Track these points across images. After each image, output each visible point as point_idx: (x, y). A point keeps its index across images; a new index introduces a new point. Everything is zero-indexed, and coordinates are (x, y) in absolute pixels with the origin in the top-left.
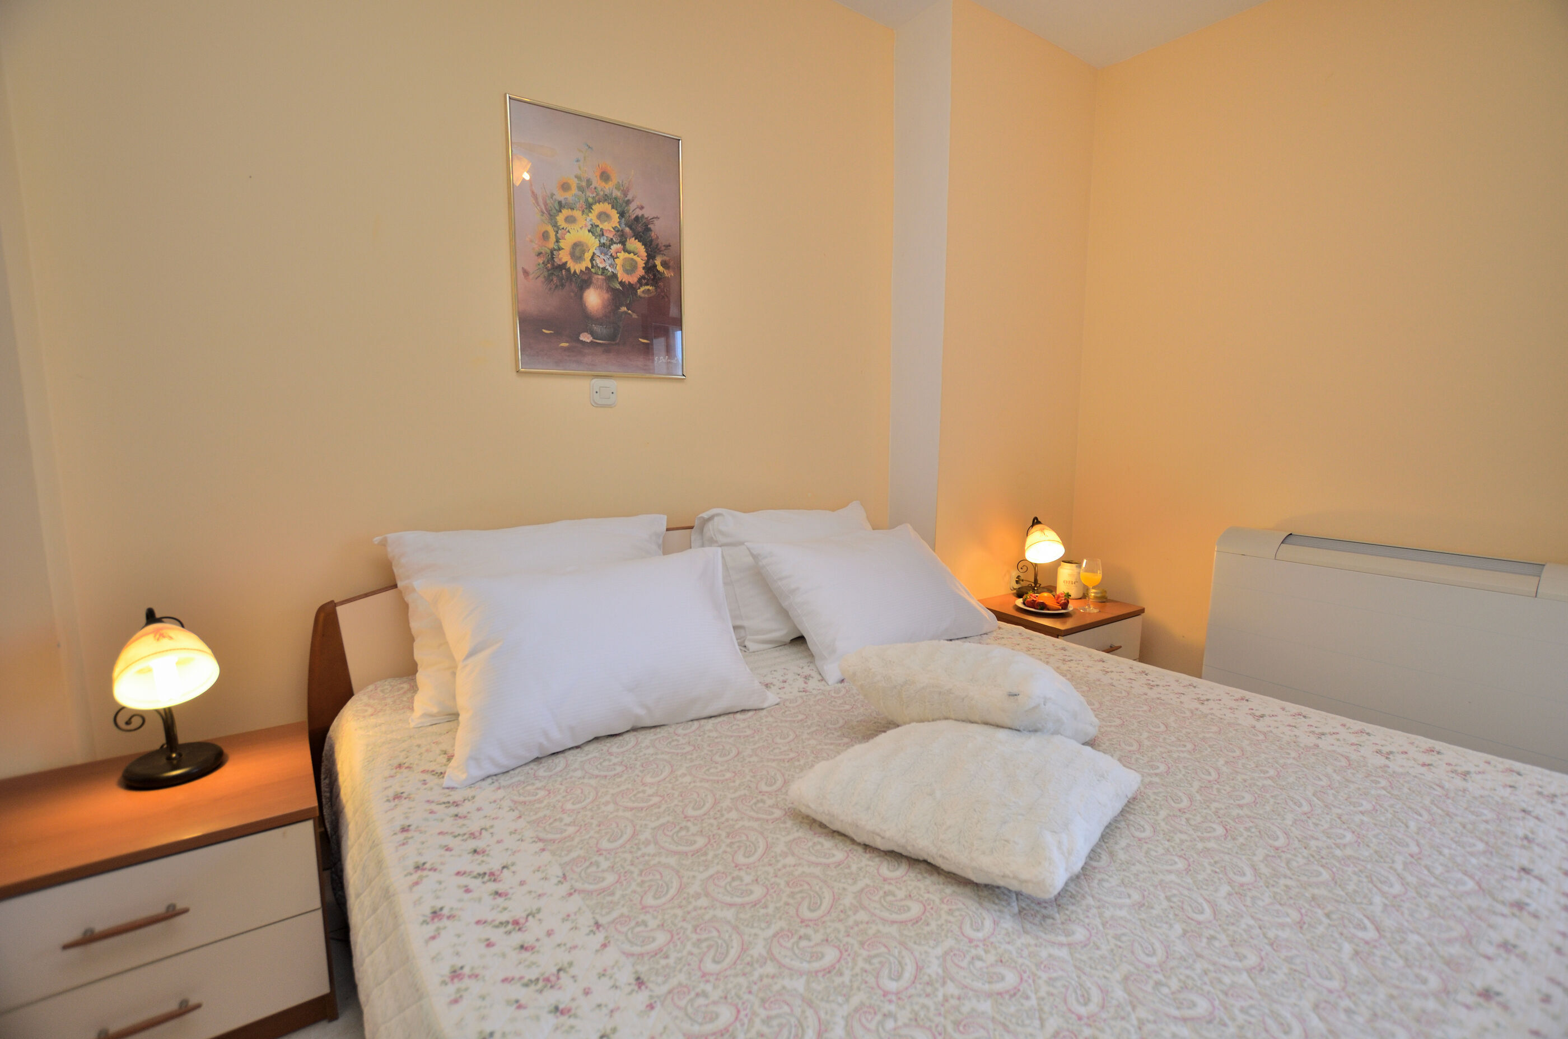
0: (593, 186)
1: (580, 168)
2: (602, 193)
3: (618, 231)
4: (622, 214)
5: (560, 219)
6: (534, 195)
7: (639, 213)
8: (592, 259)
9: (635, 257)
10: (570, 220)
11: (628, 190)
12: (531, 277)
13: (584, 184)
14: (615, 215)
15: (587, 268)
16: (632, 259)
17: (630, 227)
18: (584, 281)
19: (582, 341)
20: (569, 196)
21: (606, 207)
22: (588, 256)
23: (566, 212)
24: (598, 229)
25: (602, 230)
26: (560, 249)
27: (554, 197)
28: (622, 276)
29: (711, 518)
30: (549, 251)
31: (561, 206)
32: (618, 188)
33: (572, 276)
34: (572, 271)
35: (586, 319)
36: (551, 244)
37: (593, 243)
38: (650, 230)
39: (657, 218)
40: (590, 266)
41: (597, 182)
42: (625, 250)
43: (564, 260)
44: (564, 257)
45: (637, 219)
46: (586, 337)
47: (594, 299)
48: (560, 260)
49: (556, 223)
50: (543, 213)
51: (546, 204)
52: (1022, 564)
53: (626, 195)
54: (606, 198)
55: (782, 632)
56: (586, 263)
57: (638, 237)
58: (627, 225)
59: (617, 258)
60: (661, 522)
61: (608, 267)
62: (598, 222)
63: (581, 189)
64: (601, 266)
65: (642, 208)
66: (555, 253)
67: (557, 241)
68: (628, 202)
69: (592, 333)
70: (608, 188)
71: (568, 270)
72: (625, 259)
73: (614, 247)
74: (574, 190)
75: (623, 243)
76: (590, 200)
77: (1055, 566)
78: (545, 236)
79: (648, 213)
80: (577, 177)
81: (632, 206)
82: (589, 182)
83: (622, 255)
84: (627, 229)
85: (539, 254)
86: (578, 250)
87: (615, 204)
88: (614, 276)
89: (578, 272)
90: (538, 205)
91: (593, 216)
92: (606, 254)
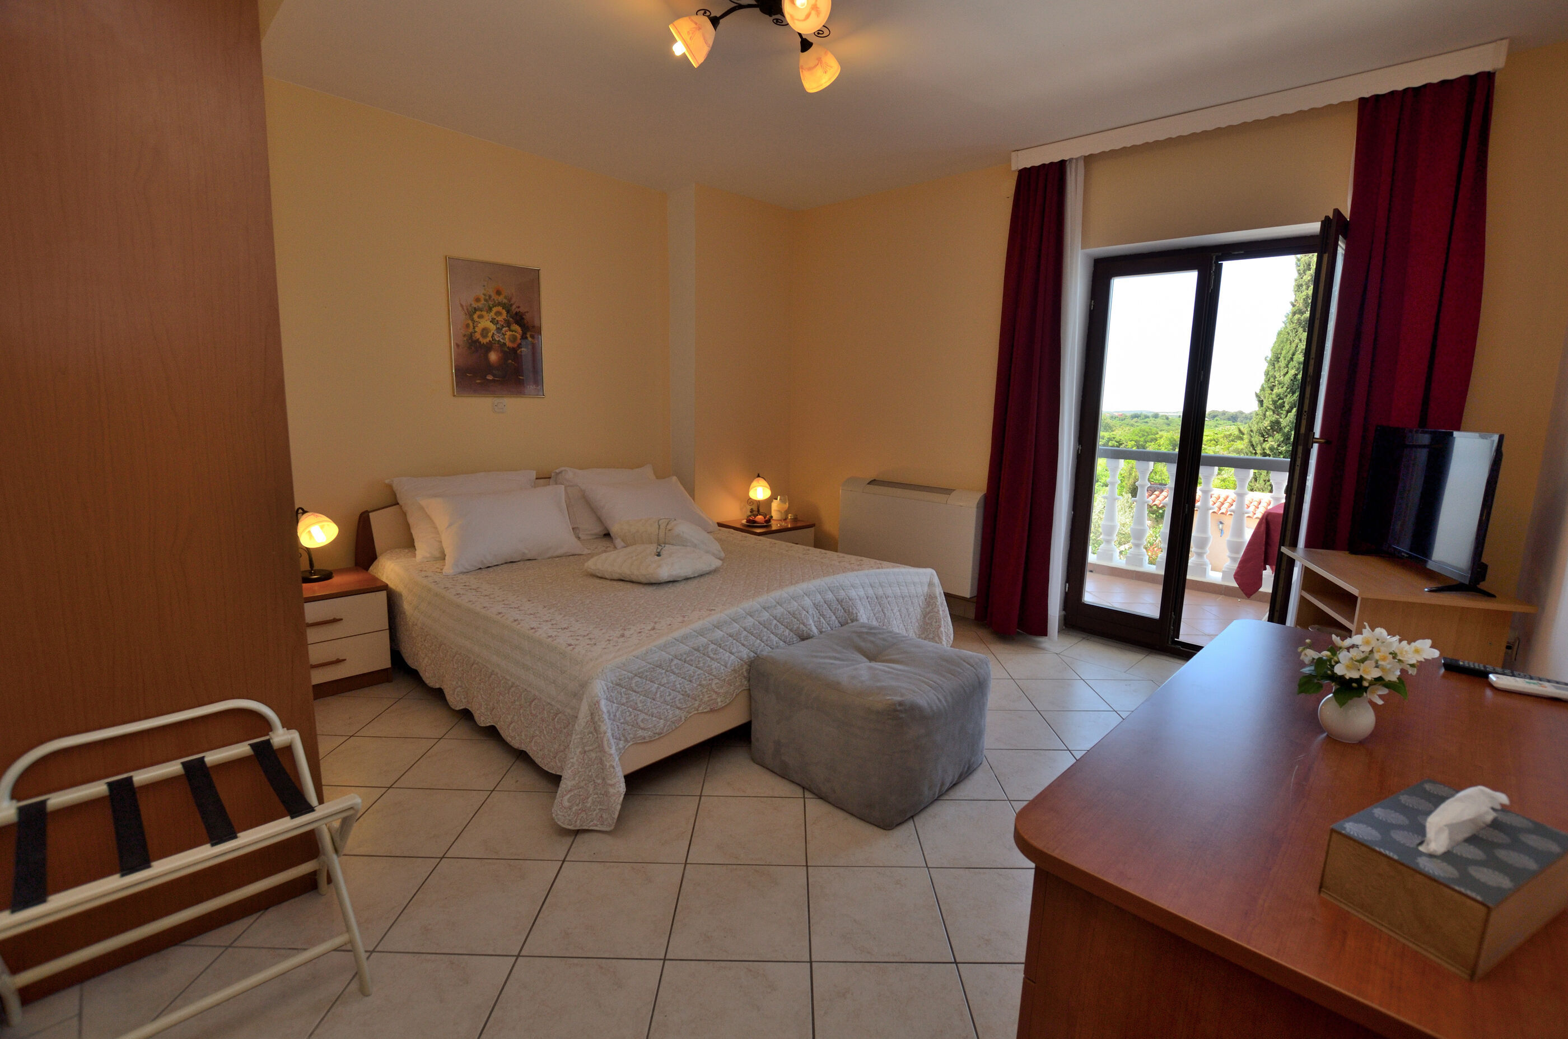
0: (492, 299)
1: (485, 290)
2: (497, 302)
3: (506, 321)
4: (508, 312)
5: (475, 317)
6: (462, 306)
7: (518, 310)
8: (492, 337)
9: (516, 334)
10: (481, 317)
11: (511, 298)
12: (460, 347)
13: (487, 298)
14: (504, 312)
15: (490, 341)
16: (514, 335)
17: (513, 318)
18: (488, 348)
19: (488, 379)
20: (479, 305)
21: (500, 308)
22: (490, 334)
23: (478, 313)
24: (495, 320)
25: (497, 321)
26: (475, 332)
27: (472, 306)
28: (509, 344)
29: (561, 472)
30: (469, 333)
31: (476, 310)
32: (505, 298)
33: (482, 346)
34: (482, 343)
35: (489, 368)
36: (471, 330)
37: (493, 327)
38: (523, 319)
39: (527, 312)
40: (491, 340)
41: (494, 296)
42: (510, 330)
43: (477, 338)
44: (478, 336)
45: (516, 313)
46: (490, 377)
47: (493, 357)
48: (476, 337)
49: (473, 319)
50: (466, 314)
51: (467, 309)
52: (751, 501)
53: (510, 302)
54: (499, 304)
55: (598, 530)
56: (489, 338)
57: (517, 323)
58: (511, 317)
59: (506, 334)
60: (533, 474)
61: (501, 340)
62: (495, 317)
63: (486, 300)
64: (497, 339)
65: (519, 307)
66: (473, 334)
67: (474, 328)
68: (511, 305)
69: (494, 376)
70: (501, 299)
71: (480, 342)
72: (510, 335)
73: (504, 329)
74: (483, 302)
75: (509, 326)
76: (491, 305)
77: (768, 502)
78: (468, 326)
79: (522, 310)
80: (484, 295)
81: (514, 307)
82: (490, 297)
83: (508, 333)
84: (511, 319)
85: (465, 336)
86: (485, 331)
87: (504, 306)
88: (505, 344)
89: (485, 343)
90: (463, 309)
91: (492, 314)
92: (499, 333)
